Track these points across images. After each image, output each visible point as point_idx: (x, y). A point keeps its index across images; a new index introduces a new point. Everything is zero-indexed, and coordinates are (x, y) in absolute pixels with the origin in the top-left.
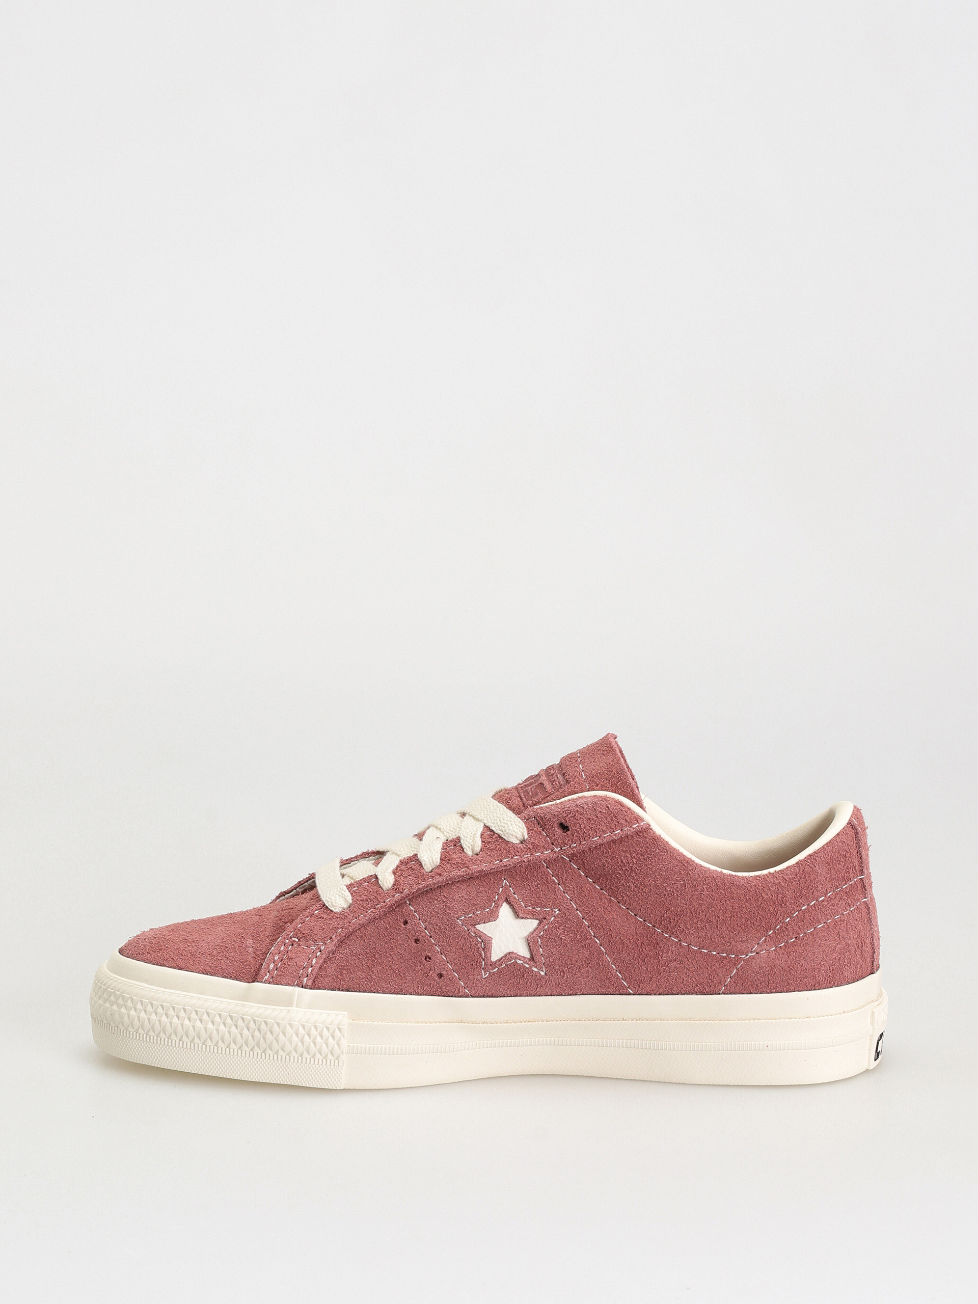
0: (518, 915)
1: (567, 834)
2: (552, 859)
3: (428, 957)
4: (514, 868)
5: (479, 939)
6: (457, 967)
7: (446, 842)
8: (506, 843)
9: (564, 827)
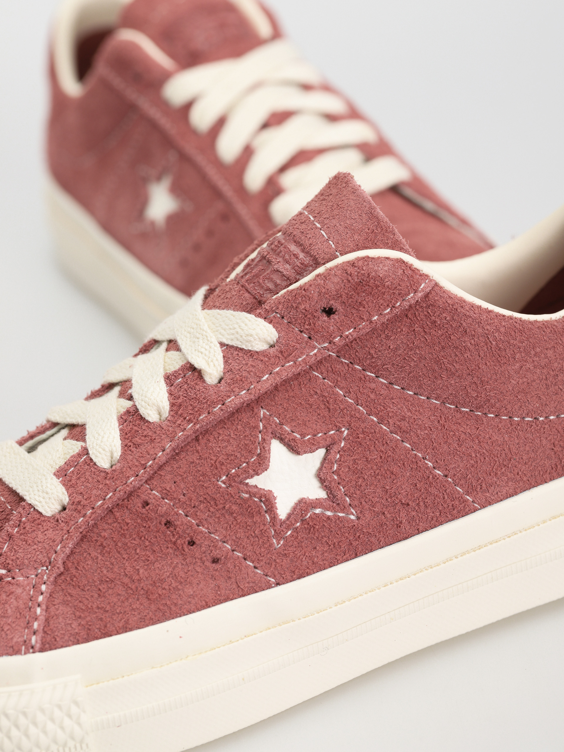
2: (320, 362)
3: (192, 543)
4: (276, 388)
5: (256, 499)
6: (237, 545)
7: (168, 377)
8: (250, 354)
9: (329, 312)
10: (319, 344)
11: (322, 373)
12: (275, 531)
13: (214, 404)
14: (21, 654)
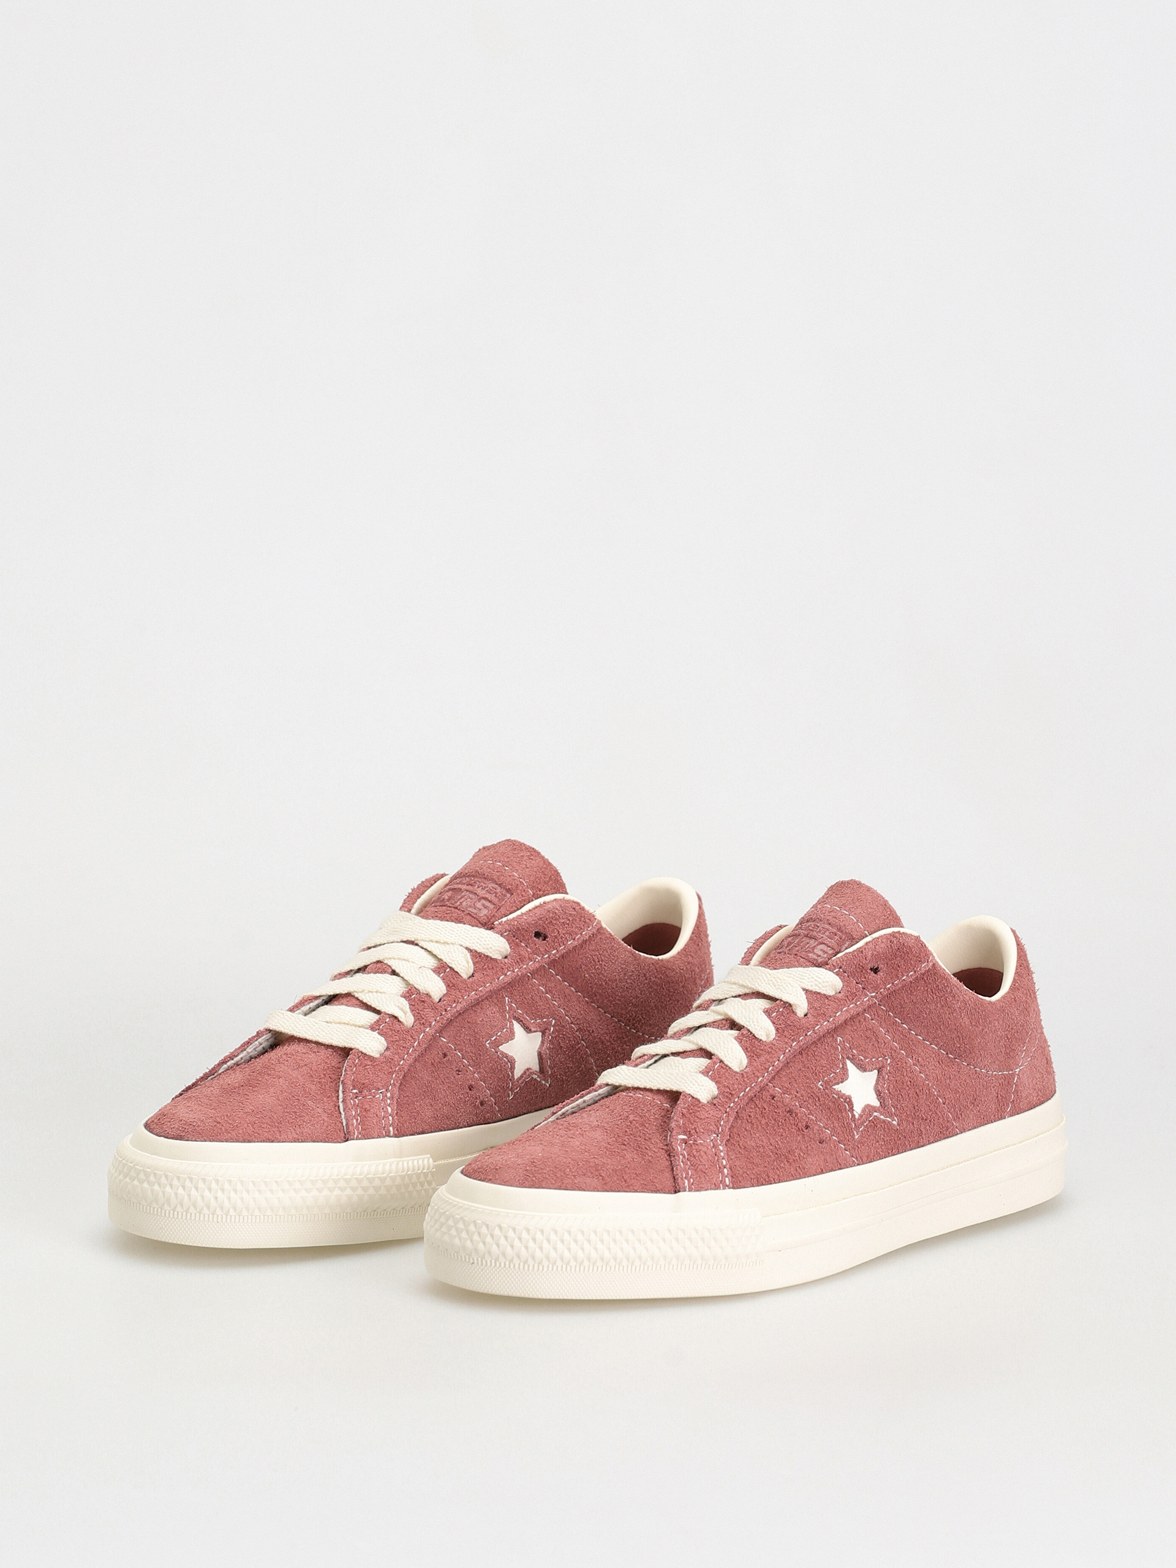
0: (530, 1030)
1: (547, 941)
2: (870, 1007)
3: (807, 1127)
4: (846, 1022)
5: (842, 1100)
6: (834, 1132)
7: (767, 1011)
8: (827, 997)
9: (876, 970)
10: (870, 993)
11: (871, 1016)
12: (855, 1124)
13: (808, 1029)
14: (720, 1189)
